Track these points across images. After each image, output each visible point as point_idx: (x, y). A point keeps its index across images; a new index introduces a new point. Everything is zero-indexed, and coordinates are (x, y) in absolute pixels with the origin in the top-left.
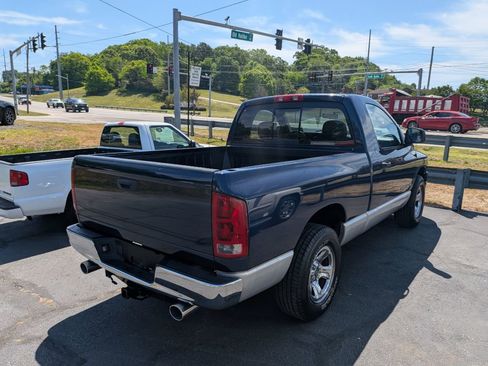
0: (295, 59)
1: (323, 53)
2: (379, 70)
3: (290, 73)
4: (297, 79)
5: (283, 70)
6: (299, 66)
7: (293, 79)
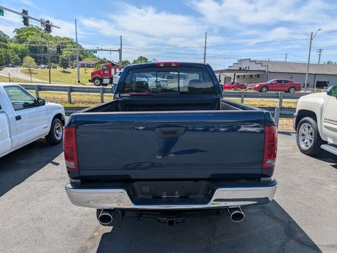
0: (15, 34)
1: (38, 32)
2: (81, 48)
3: (12, 45)
4: (19, 49)
5: (6, 42)
6: (20, 40)
7: (16, 50)
